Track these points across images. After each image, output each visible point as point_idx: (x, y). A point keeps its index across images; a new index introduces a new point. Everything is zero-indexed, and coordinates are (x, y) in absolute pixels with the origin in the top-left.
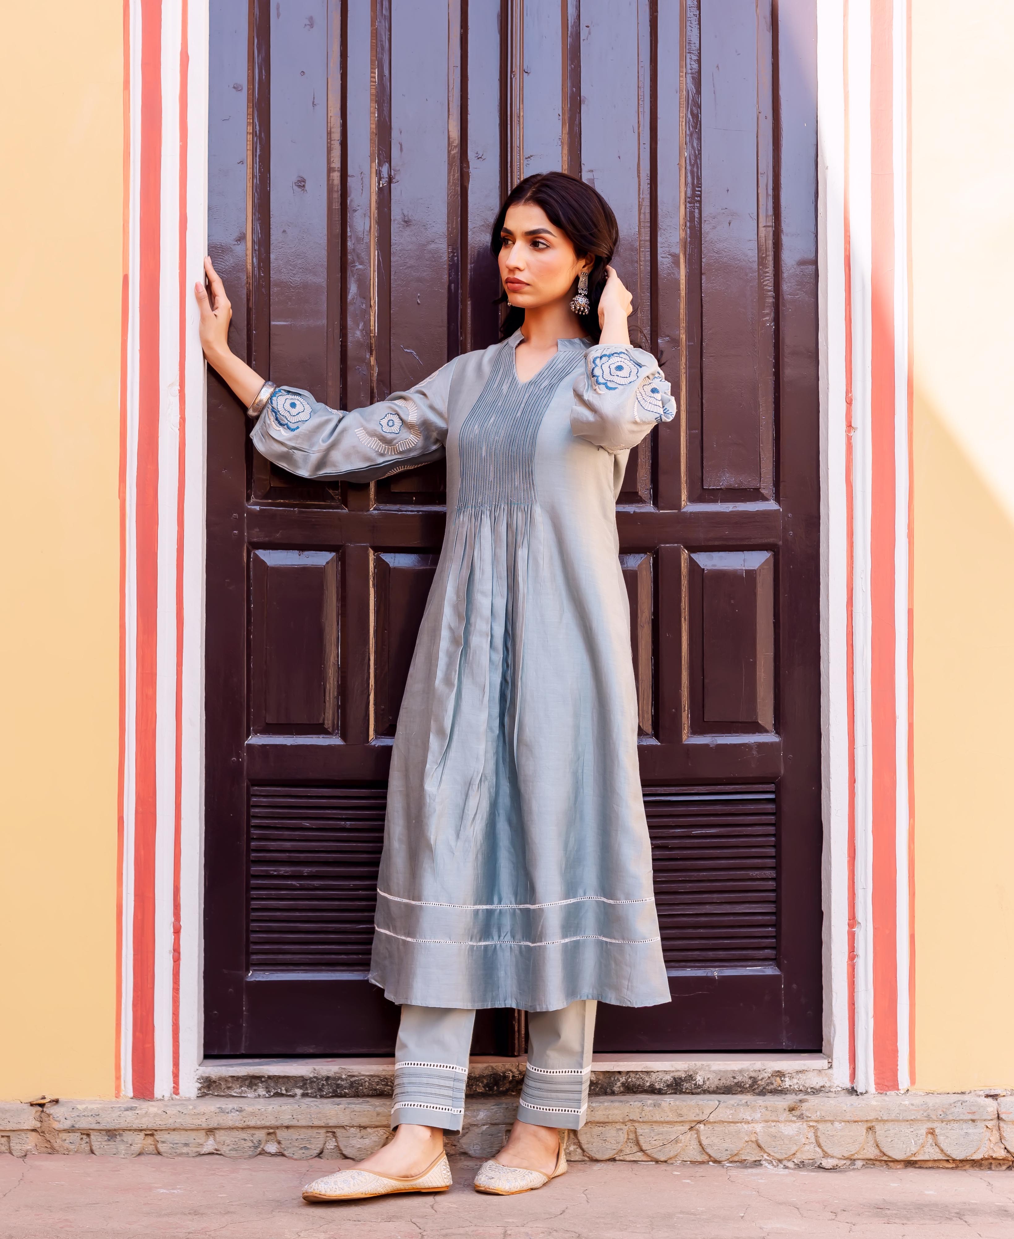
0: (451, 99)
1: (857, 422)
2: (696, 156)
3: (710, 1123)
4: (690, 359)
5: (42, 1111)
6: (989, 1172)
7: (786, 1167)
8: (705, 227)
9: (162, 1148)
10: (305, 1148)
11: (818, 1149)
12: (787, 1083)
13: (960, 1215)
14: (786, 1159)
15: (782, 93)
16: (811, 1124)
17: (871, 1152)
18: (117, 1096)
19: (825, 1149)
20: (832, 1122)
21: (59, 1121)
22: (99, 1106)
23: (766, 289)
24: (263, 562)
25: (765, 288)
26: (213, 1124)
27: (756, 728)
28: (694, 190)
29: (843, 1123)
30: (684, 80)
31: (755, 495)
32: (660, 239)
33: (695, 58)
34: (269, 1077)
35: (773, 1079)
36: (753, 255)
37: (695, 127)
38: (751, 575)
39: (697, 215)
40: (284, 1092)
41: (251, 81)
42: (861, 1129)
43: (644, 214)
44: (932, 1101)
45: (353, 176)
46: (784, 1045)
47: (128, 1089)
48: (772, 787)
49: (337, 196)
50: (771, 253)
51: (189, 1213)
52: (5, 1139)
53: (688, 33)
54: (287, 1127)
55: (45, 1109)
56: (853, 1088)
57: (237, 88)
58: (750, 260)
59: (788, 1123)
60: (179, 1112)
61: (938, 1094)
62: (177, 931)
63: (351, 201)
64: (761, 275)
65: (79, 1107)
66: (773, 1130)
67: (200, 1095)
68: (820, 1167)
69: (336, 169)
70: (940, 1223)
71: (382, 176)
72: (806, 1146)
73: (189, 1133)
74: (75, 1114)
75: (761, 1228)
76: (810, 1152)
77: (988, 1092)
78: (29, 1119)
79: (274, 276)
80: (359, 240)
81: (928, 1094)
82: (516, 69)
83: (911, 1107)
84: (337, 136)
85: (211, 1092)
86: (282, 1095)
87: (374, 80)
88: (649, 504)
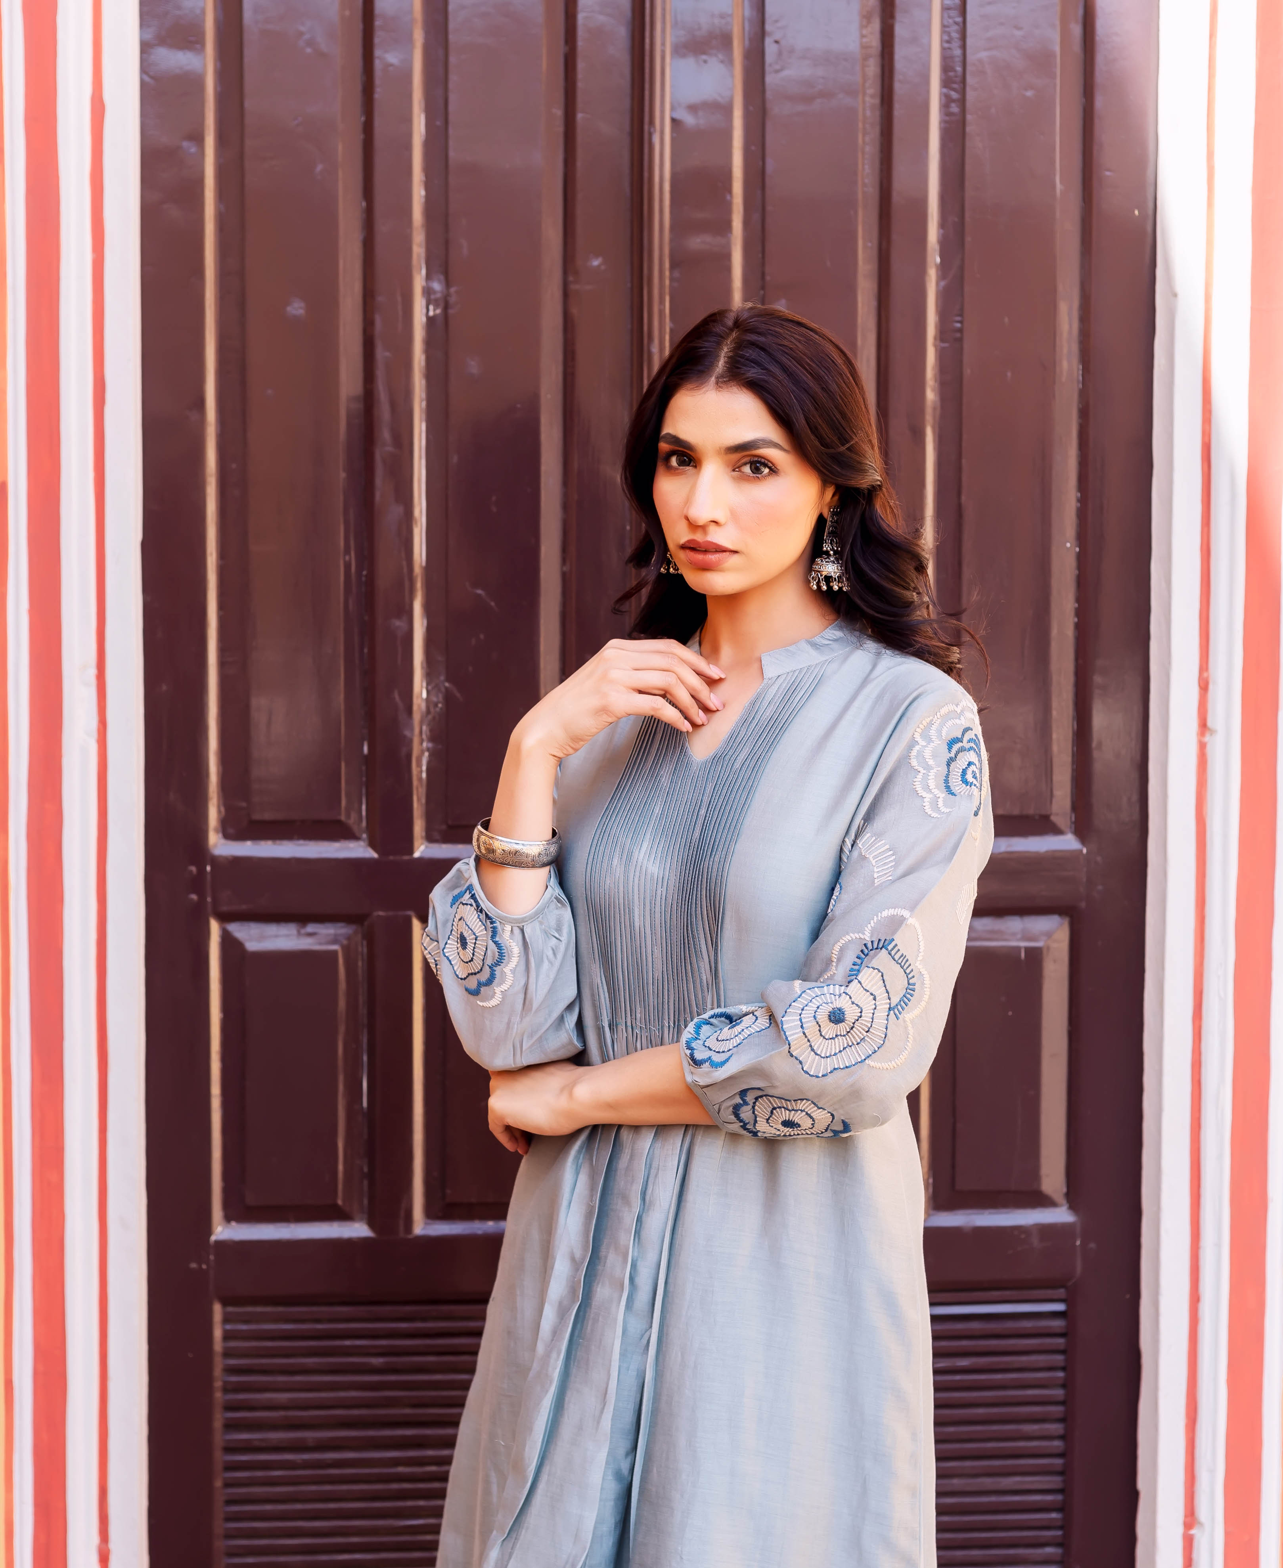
1: (1216, 720)
24: (239, 944)
27: (1037, 1199)
28: (950, 320)
31: (1042, 825)
32: (893, 403)
33: (955, 95)
38: (1033, 955)
39: (954, 362)
43: (868, 360)
48: (1061, 1292)
49: (357, 331)
62: (104, 1559)
71: (431, 299)
82: (659, 119)
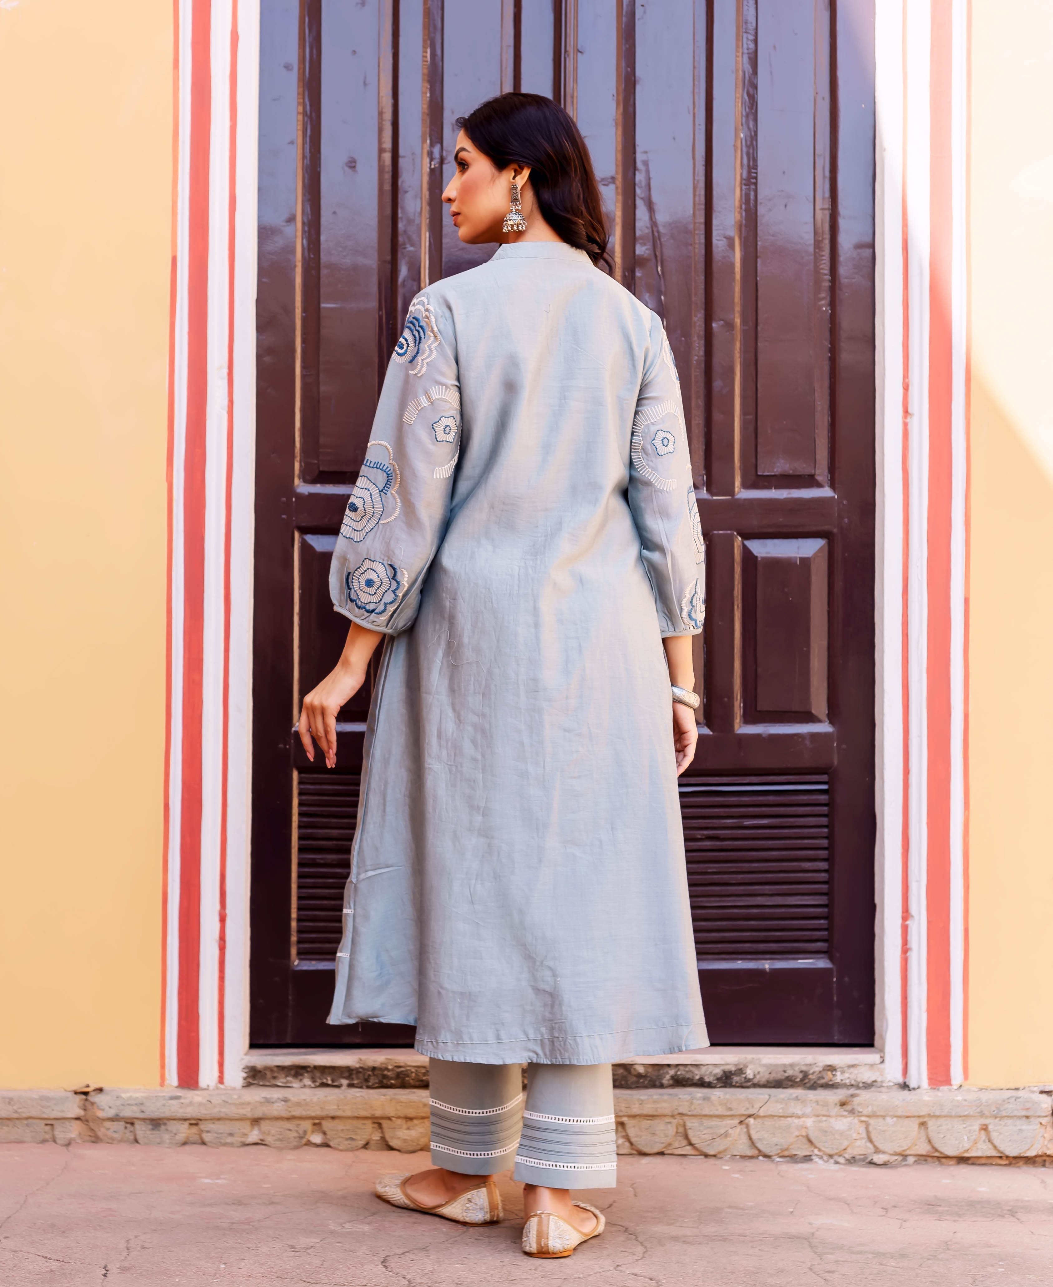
0: (504, 79)
1: (914, 408)
2: (751, 137)
3: (759, 1117)
4: (744, 344)
5: (86, 1100)
6: (1043, 1169)
7: (837, 1163)
8: (761, 210)
9: (207, 1137)
10: (351, 1139)
11: (869, 1145)
12: (839, 1078)
13: (1012, 1212)
14: (836, 1154)
15: (840, 74)
16: (863, 1119)
17: (924, 1148)
18: (162, 1084)
19: (877, 1144)
20: (884, 1117)
21: (103, 1110)
22: (143, 1095)
23: (823, 273)
24: (311, 547)
25: (822, 271)
26: (258, 1114)
27: (809, 717)
28: (749, 172)
29: (895, 1119)
30: (741, 60)
31: (810, 481)
32: (715, 222)
33: (751, 37)
34: (316, 1067)
35: (824, 1074)
36: (809, 238)
37: (751, 108)
38: (805, 562)
39: (752, 197)
40: (330, 1082)
41: (302, 60)
42: (914, 1125)
43: (699, 196)
44: (985, 1097)
45: (404, 157)
46: (836, 1039)
47: (173, 1077)
48: (825, 778)
49: (388, 176)
50: (827, 236)
51: (233, 1204)
52: (48, 1128)
53: (745, 13)
54: (333, 1118)
55: (90, 1098)
56: (905, 1083)
57: (288, 67)
58: (807, 243)
59: (839, 1118)
60: (224, 1101)
61: (992, 1090)
62: (223, 919)
63: (403, 182)
64: (817, 258)
65: (124, 1095)
66: (824, 1125)
67: (245, 1085)
68: (872, 1163)
69: (388, 149)
70: (992, 1220)
71: (433, 157)
72: (858, 1141)
73: (233, 1122)
74: (119, 1103)
75: (810, 1224)
76: (861, 1147)
77: (1042, 1089)
78: (73, 1108)
79: (324, 257)
80: (410, 222)
81: (981, 1089)
82: (570, 49)
83: (964, 1103)
84: (388, 115)
85: (255, 1082)
86: (326, 1085)
87: (425, 59)
88: (702, 491)
